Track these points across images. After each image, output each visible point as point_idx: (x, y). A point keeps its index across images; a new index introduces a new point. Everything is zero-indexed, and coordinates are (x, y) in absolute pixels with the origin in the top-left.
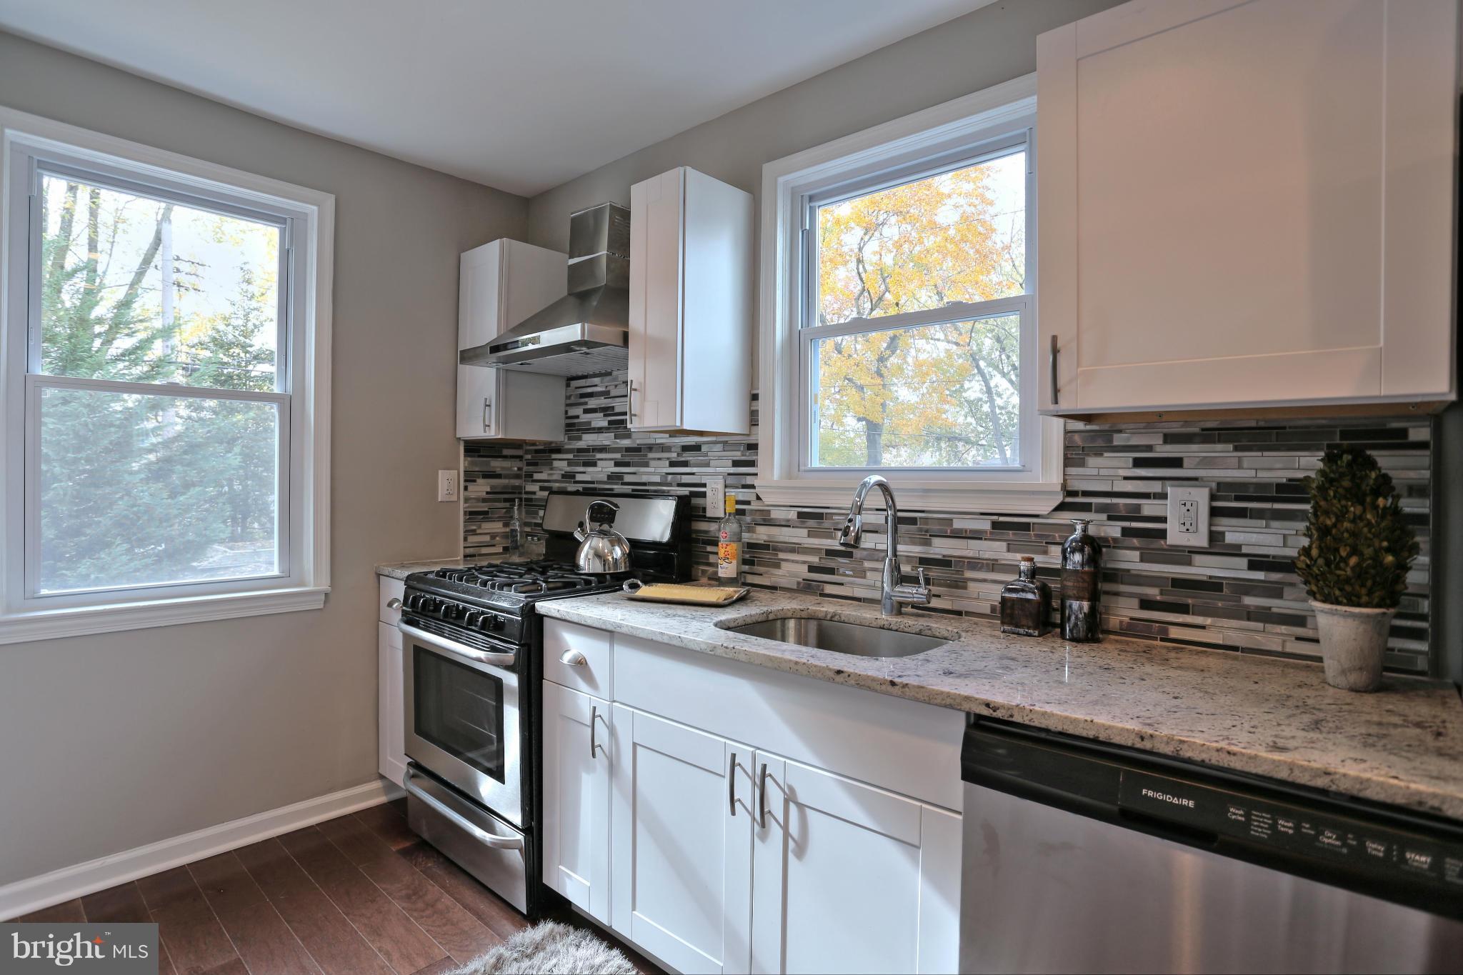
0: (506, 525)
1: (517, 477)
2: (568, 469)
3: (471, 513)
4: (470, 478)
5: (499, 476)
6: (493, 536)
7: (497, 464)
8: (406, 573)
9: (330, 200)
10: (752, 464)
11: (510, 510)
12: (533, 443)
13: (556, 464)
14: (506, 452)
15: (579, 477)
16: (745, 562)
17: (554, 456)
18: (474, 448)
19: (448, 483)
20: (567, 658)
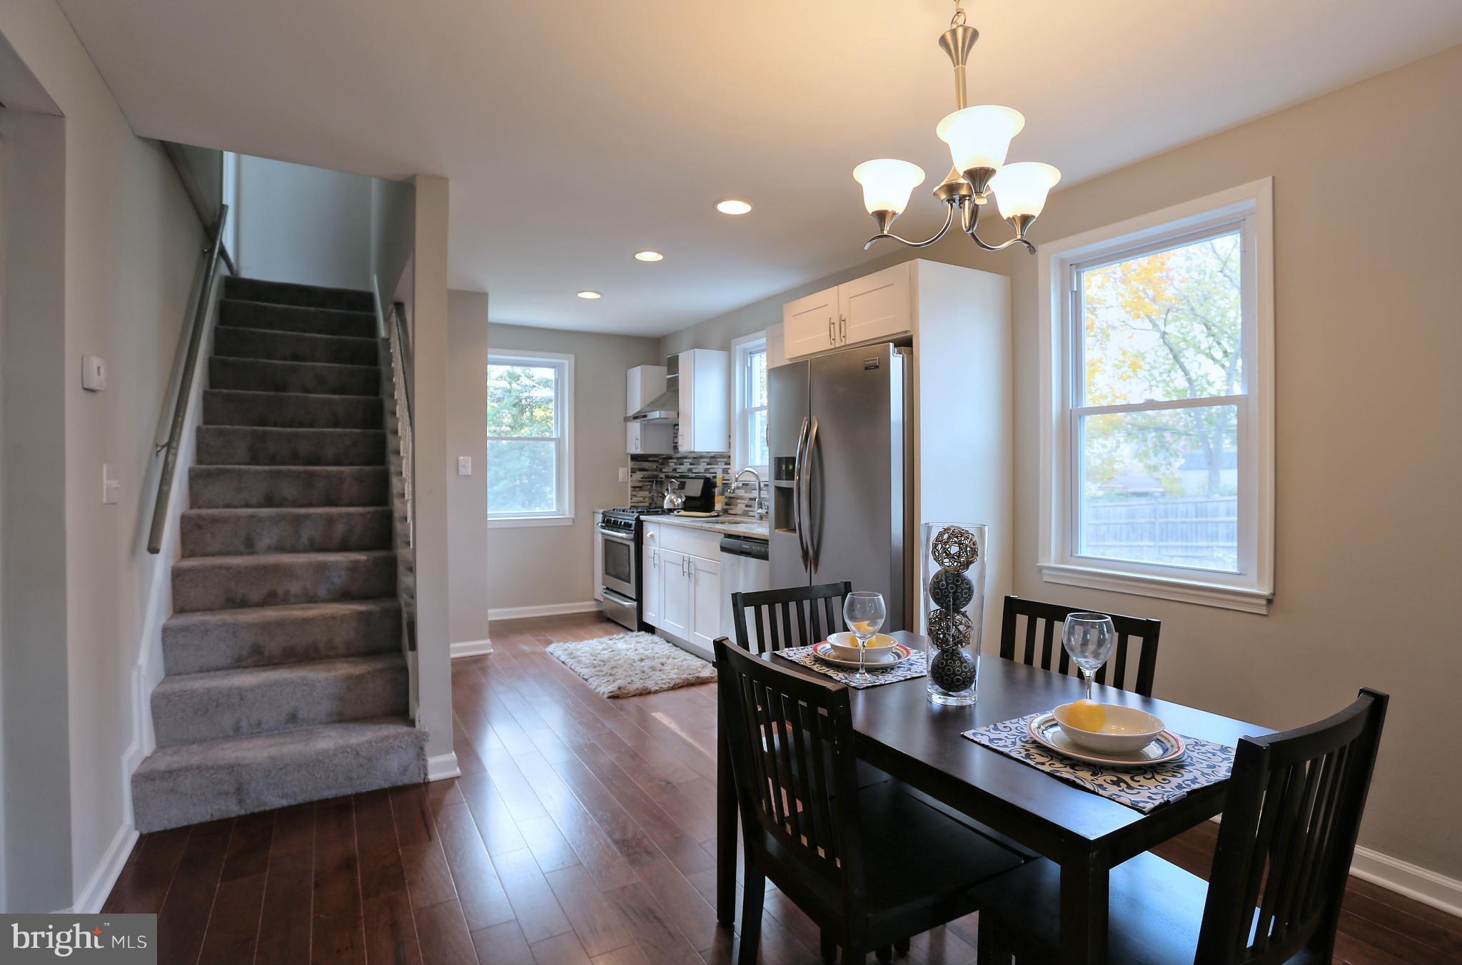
0: (650, 493)
1: (656, 470)
2: (674, 467)
3: (634, 487)
4: (633, 471)
5: (647, 470)
6: (644, 498)
7: (646, 465)
8: (603, 510)
9: (572, 357)
10: (729, 464)
11: (652, 486)
12: (662, 455)
13: (670, 464)
14: (650, 459)
15: (678, 471)
16: (726, 504)
17: (670, 461)
18: (635, 458)
19: (623, 473)
20: (648, 535)
